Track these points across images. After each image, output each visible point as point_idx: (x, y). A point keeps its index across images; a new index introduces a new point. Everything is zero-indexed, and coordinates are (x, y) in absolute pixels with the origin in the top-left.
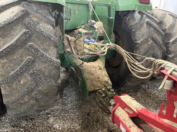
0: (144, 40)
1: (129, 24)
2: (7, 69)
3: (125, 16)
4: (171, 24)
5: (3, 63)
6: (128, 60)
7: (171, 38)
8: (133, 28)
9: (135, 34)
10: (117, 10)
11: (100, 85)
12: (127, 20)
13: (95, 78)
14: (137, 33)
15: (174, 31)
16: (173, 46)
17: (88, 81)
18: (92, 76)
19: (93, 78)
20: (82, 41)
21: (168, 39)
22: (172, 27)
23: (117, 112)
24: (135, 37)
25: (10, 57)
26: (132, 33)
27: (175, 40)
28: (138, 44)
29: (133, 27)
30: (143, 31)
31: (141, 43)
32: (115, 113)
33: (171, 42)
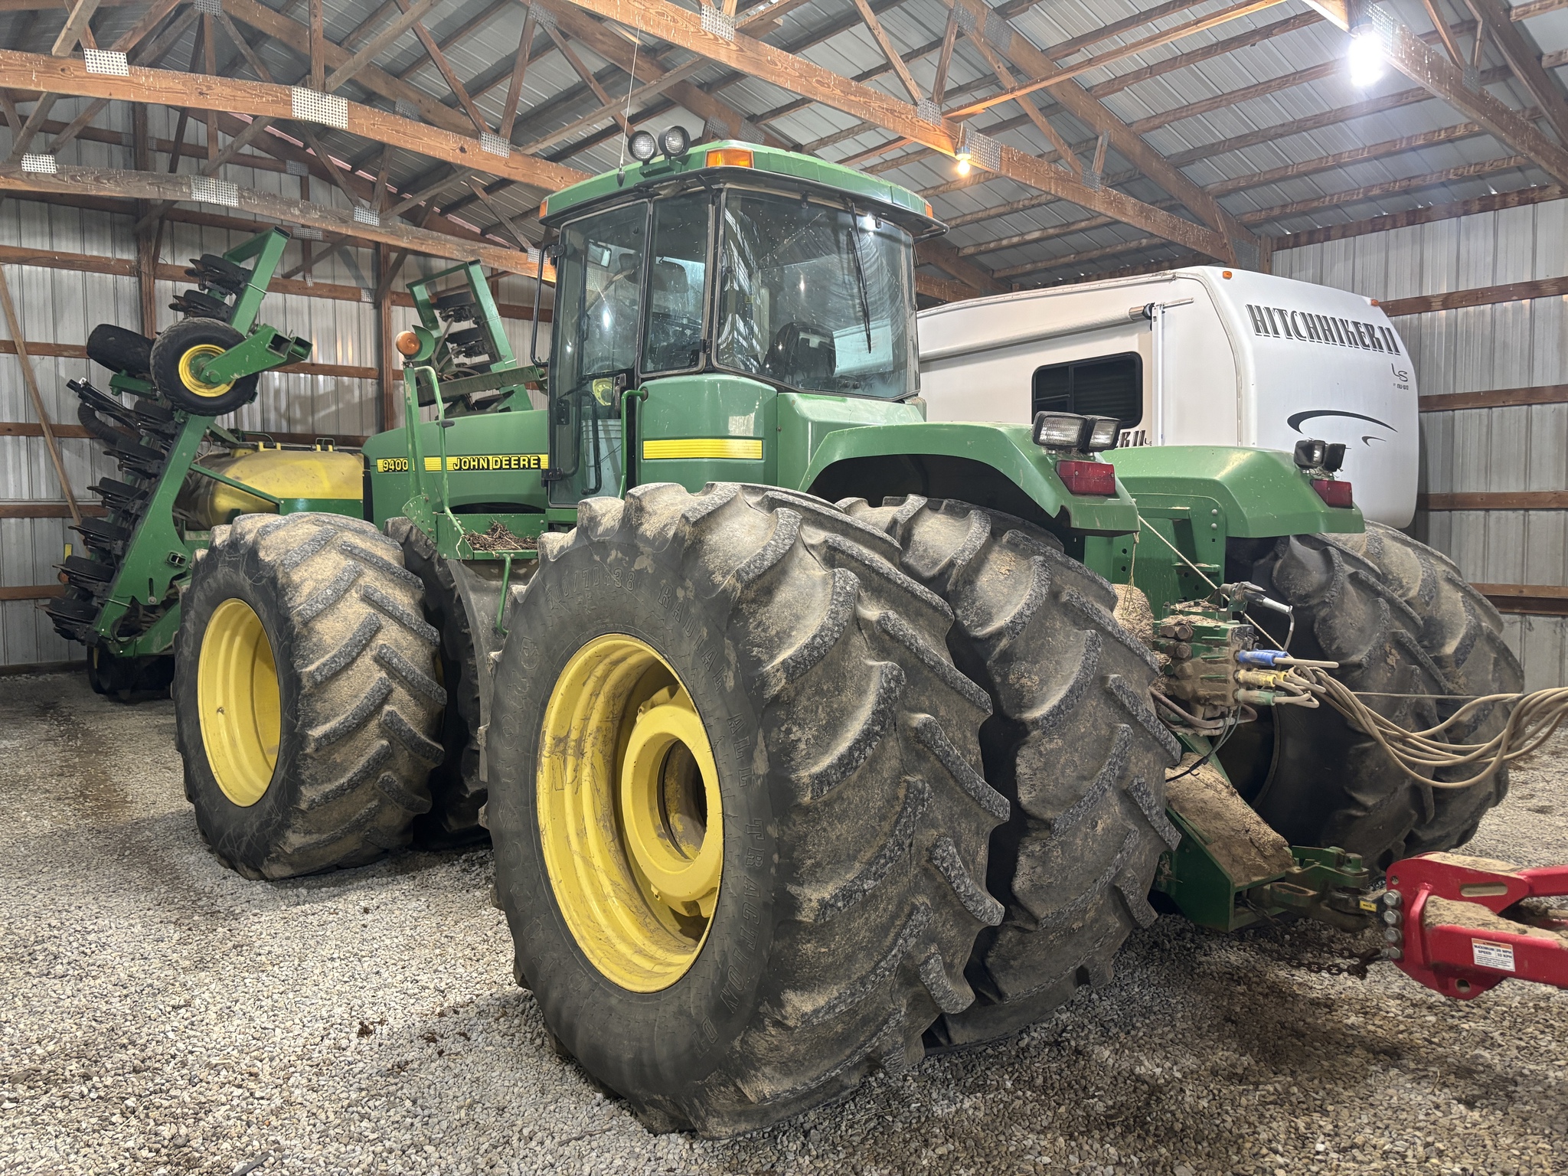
0: (1375, 649)
1: (1288, 589)
2: (1063, 773)
3: (1262, 557)
4: (1423, 580)
5: (1052, 750)
6: (1381, 732)
7: (1444, 638)
8: (1318, 604)
9: (1330, 627)
10: (1232, 535)
11: (1260, 861)
12: (1275, 573)
13: (1233, 830)
14: (1337, 622)
15: (1443, 607)
16: (1460, 671)
17: (1215, 846)
18: (1219, 824)
19: (1226, 834)
20: (1227, 661)
21: (1431, 642)
22: (1431, 591)
23: (1437, 916)
24: (1333, 640)
25: (1069, 729)
26: (1316, 626)
27: (1461, 643)
28: (1359, 666)
29: (1314, 602)
30: (1353, 613)
31: (1369, 663)
32: (1428, 921)
33: (1448, 656)
